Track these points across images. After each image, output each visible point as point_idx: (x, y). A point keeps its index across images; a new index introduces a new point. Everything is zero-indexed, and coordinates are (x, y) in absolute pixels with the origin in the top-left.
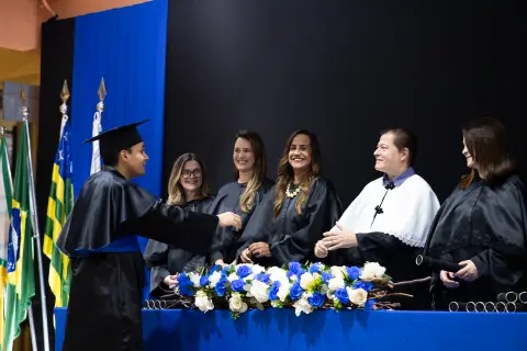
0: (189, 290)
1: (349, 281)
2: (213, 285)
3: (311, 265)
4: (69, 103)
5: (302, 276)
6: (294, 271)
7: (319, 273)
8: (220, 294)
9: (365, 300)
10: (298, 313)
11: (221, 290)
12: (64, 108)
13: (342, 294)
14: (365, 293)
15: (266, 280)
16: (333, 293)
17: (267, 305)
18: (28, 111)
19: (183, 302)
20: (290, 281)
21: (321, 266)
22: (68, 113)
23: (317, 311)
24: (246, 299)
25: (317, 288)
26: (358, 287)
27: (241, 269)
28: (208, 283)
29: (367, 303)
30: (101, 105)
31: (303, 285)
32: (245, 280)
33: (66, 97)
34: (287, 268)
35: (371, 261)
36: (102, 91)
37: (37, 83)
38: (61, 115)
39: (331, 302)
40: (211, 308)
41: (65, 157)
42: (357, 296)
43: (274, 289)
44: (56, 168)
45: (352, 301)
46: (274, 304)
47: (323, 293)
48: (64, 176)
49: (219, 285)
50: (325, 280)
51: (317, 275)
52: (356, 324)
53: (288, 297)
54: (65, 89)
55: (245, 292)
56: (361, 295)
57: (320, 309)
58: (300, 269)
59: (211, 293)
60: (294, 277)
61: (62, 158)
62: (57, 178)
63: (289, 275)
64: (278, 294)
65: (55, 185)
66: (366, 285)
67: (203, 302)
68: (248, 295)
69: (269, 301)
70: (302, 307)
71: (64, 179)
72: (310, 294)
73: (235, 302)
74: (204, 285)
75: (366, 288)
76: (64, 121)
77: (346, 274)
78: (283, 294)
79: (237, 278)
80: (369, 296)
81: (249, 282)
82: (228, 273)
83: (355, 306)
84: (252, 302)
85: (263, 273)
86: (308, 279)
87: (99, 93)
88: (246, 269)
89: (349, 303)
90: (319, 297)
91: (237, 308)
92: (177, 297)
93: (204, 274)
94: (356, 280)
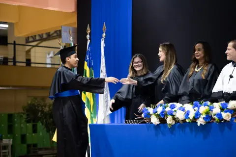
0: (149, 116)
1: (222, 109)
2: (159, 112)
3: (204, 103)
4: (90, 34)
5: (200, 108)
6: (196, 106)
7: (208, 106)
8: (162, 117)
9: (230, 118)
10: (199, 124)
11: (163, 115)
12: (88, 36)
13: (219, 115)
14: (230, 115)
15: (183, 110)
16: (215, 115)
17: (184, 121)
18: (73, 39)
19: (145, 121)
20: (195, 110)
21: (209, 103)
22: (90, 39)
23: (208, 124)
24: (174, 119)
25: (207, 113)
26: (226, 112)
27: (171, 106)
28: (156, 112)
29: (231, 119)
30: (104, 35)
31: (201, 111)
32: (173, 110)
33: (89, 32)
34: (192, 104)
35: (232, 100)
36: (104, 28)
37: (76, 26)
38: (87, 40)
39: (214, 119)
40: (159, 123)
41: (90, 58)
42: (226, 116)
43: (187, 114)
44: (86, 63)
45: (224, 118)
46: (187, 121)
47: (210, 115)
48: (90, 66)
49: (162, 112)
50: (211, 109)
51: (207, 107)
52: (226, 129)
53: (194, 118)
54: (88, 28)
55: (174, 116)
56: (228, 115)
57: (209, 122)
58: (199, 105)
59: (158, 116)
60: (196, 108)
61: (88, 59)
62: (86, 68)
63: (194, 108)
64: (189, 116)
65: (86, 70)
66: (230, 111)
67: (155, 120)
68: (175, 117)
69: (185, 119)
70: (201, 121)
71: (90, 68)
72: (204, 116)
73: (169, 120)
74: (155, 113)
75: (230, 112)
76: (88, 42)
77: (221, 106)
78: (191, 116)
79: (170, 109)
80: (232, 116)
81: (175, 111)
82: (165, 107)
83: (226, 121)
84: (177, 120)
85: (181, 107)
86: (203, 109)
87: (103, 29)
88: (174, 105)
89: (223, 119)
90: (209, 117)
91: (170, 123)
92: (143, 119)
93: (154, 108)
94: (225, 109)
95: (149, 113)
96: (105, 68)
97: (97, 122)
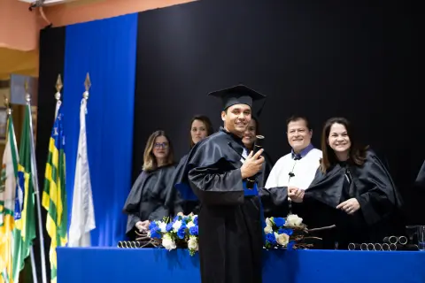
0: (158, 235)
1: (275, 228)
2: (176, 230)
4: (61, 92)
8: (181, 237)
9: (287, 242)
11: (182, 234)
12: (58, 95)
13: (271, 237)
14: (288, 237)
18: (30, 98)
19: (153, 243)
22: (61, 99)
26: (282, 232)
27: (196, 219)
28: (172, 229)
29: (288, 244)
30: (86, 93)
33: (60, 87)
36: (87, 83)
37: (36, 75)
38: (55, 101)
40: (174, 247)
41: (59, 133)
44: (52, 141)
45: (278, 242)
48: (59, 146)
49: (181, 230)
54: (59, 81)
56: (284, 238)
59: (174, 236)
61: (56, 133)
62: (53, 149)
65: (52, 154)
66: (288, 231)
67: (168, 243)
71: (59, 149)
73: (192, 243)
74: (170, 230)
75: (288, 233)
76: (58, 105)
77: (274, 223)
79: (194, 225)
80: (290, 239)
82: (187, 222)
83: (281, 246)
87: (85, 84)
89: (276, 244)
91: (193, 247)
92: (148, 239)
93: (169, 222)
94: (281, 228)
95: (159, 230)
96: (85, 150)
97: (67, 244)
